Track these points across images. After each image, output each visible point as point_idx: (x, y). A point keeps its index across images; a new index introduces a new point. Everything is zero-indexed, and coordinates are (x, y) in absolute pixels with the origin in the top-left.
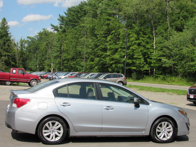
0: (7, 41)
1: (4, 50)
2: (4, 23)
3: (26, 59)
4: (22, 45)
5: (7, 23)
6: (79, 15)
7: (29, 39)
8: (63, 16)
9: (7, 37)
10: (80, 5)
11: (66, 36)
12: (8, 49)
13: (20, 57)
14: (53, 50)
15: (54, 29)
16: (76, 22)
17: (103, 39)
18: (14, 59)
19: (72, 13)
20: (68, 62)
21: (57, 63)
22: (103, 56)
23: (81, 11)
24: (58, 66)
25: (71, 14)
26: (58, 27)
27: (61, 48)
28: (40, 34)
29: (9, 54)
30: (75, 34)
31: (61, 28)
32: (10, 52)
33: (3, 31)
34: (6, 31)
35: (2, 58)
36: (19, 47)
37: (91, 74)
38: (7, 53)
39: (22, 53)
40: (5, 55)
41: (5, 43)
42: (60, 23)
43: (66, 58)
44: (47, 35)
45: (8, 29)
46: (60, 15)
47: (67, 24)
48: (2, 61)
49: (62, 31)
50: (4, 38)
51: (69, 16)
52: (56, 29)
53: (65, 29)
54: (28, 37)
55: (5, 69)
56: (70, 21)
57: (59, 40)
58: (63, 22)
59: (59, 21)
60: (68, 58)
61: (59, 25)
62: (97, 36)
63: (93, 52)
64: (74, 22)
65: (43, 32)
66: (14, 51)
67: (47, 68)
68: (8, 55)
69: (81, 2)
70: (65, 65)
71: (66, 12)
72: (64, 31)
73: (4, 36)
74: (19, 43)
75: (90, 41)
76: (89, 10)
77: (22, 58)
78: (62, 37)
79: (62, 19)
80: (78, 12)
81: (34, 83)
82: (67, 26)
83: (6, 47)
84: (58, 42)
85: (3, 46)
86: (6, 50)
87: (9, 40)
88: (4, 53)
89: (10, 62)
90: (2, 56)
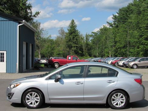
0: (76, 36)
2: (73, 24)
3: (90, 49)
4: (87, 38)
5: (75, 23)
6: (128, 14)
7: (93, 34)
8: (115, 15)
9: (75, 33)
10: (128, 6)
11: (118, 30)
13: (86, 47)
14: (110, 41)
15: (109, 26)
16: (126, 19)
17: (146, 31)
18: (81, 49)
19: (123, 12)
20: (121, 49)
21: (113, 50)
22: (146, 44)
23: (129, 11)
24: (113, 53)
25: (121, 13)
26: (112, 23)
27: (115, 40)
28: (101, 30)
29: (77, 45)
30: (125, 28)
31: (115, 24)
32: (78, 44)
33: (72, 29)
34: (75, 29)
35: (72, 48)
36: (85, 40)
37: (130, 58)
38: (75, 45)
39: (87, 44)
40: (74, 47)
41: (74, 38)
42: (114, 20)
43: (119, 46)
44: (106, 30)
45: (76, 27)
46: (113, 15)
47: (119, 21)
48: (72, 51)
49: (115, 27)
50: (73, 34)
51: (120, 15)
52: (111, 25)
53: (117, 25)
54: (92, 33)
56: (121, 18)
57: (113, 33)
58: (116, 20)
59: (113, 19)
60: (121, 46)
61: (113, 22)
62: (141, 29)
63: (138, 42)
64: (124, 19)
65: (103, 28)
66: (81, 43)
67: (106, 55)
68: (76, 47)
69: (129, 4)
70: (119, 52)
71: (118, 12)
72: (117, 26)
74: (85, 37)
75: (136, 33)
76: (134, 9)
77: (87, 48)
78: (116, 31)
79: (115, 17)
80: (127, 11)
82: (119, 23)
83: (75, 40)
84: (112, 35)
86: (75, 43)
87: (77, 35)
88: (74, 45)
89: (78, 51)
90: (72, 47)
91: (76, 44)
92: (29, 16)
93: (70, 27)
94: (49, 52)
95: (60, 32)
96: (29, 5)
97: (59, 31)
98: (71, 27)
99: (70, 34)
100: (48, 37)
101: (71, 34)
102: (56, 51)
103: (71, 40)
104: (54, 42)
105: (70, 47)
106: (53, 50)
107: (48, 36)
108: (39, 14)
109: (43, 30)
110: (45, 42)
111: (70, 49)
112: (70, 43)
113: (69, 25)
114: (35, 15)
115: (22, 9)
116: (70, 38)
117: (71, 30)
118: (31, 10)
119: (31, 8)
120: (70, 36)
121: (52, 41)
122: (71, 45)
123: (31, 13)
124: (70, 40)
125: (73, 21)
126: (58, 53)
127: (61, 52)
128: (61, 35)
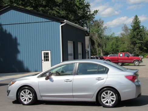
0: (140, 32)
1: (138, 39)
2: (136, 19)
5: (138, 19)
9: (139, 29)
29: (142, 41)
32: (142, 40)
33: (136, 25)
34: (138, 25)
35: (137, 45)
38: (140, 41)
40: (139, 43)
41: (138, 34)
45: (140, 23)
48: (137, 47)
50: (137, 30)
55: (140, 53)
66: (146, 39)
68: (141, 43)
83: (139, 37)
85: (137, 36)
86: (139, 39)
87: (141, 31)
88: (138, 41)
89: (143, 47)
90: (136, 44)
91: (141, 41)
92: (87, 15)
94: (114, 49)
95: (124, 28)
96: (87, 4)
98: (135, 23)
99: (134, 30)
101: (135, 30)
102: (121, 48)
104: (119, 39)
105: (134, 44)
106: (118, 47)
107: (111, 34)
108: (97, 12)
109: (107, 28)
110: (109, 40)
111: (134, 46)
113: (133, 21)
114: (93, 14)
115: (79, 8)
117: (134, 26)
118: (89, 9)
119: (89, 7)
120: (134, 33)
121: (117, 38)
122: (135, 41)
123: (90, 12)
124: (134, 37)
125: (136, 16)
126: (122, 50)
127: (125, 50)
128: (125, 32)
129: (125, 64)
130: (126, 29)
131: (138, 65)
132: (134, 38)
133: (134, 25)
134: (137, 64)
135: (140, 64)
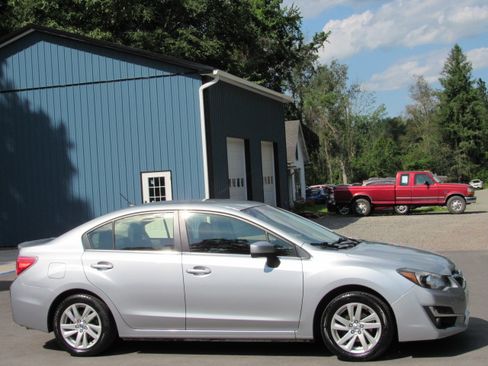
0: (469, 101)
1: (465, 126)
2: (457, 60)
5: (464, 58)
9: (467, 93)
12: (472, 120)
29: (477, 133)
32: (479, 129)
33: (457, 77)
34: (465, 77)
35: (461, 144)
38: (471, 132)
40: (468, 138)
41: (463, 108)
45: (469, 71)
48: (462, 153)
50: (461, 95)
55: (472, 170)
68: (475, 137)
73: (459, 91)
81: (455, 204)
83: (468, 117)
85: (460, 116)
86: (468, 125)
87: (474, 99)
88: (465, 132)
89: (482, 151)
90: (459, 140)
91: (474, 130)
92: (292, 48)
93: (449, 72)
94: (385, 161)
95: (416, 91)
96: (291, 13)
97: (413, 87)
98: (453, 72)
99: (449, 96)
100: (377, 113)
101: (455, 95)
102: (409, 157)
103: (455, 118)
104: (403, 127)
105: (453, 141)
106: (399, 154)
107: (373, 110)
108: (324, 39)
109: (359, 91)
110: (367, 129)
111: (453, 147)
112: (453, 126)
113: (446, 66)
114: (312, 44)
115: (265, 29)
116: (451, 109)
117: (450, 83)
118: (297, 29)
119: (298, 22)
120: (452, 104)
121: (395, 124)
122: (455, 133)
123: (300, 39)
124: (450, 118)
125: (458, 50)
126: (413, 164)
127: (422, 161)
128: (419, 104)
129: (418, 209)
130: (423, 91)
131: (462, 212)
132: (453, 121)
133: (451, 80)
134: (458, 207)
135: (469, 208)
